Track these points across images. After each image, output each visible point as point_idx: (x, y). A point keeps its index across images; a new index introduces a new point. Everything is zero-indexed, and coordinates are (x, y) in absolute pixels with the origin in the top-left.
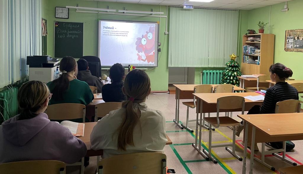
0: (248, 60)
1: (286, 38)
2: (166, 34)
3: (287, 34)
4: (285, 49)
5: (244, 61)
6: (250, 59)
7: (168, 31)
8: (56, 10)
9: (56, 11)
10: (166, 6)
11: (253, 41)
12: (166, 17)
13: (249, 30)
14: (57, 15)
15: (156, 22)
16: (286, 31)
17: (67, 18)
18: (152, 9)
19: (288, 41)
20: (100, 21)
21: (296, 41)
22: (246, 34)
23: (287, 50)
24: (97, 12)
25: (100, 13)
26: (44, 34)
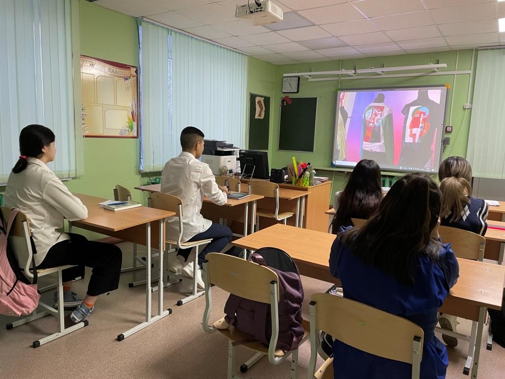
2: (465, 109)
7: (472, 103)
9: (284, 83)
10: (472, 50)
12: (471, 72)
14: (284, 88)
15: (443, 86)
17: (296, 91)
18: (438, 61)
20: (339, 92)
24: (337, 78)
25: (342, 78)
26: (260, 115)
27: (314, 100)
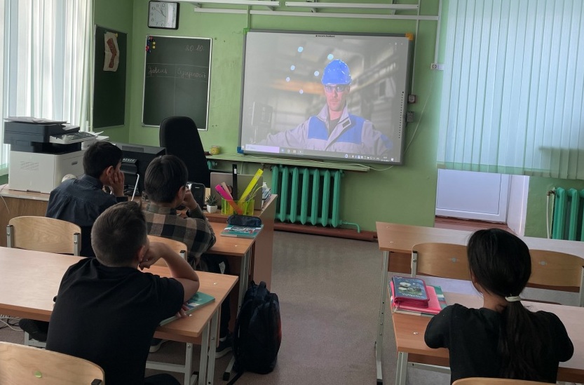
2: (432, 71)
8: (151, 9)
9: (151, 11)
12: (438, 18)
14: (153, 19)
15: (403, 35)
17: (174, 27)
24: (245, 12)
25: (252, 12)
26: (111, 65)
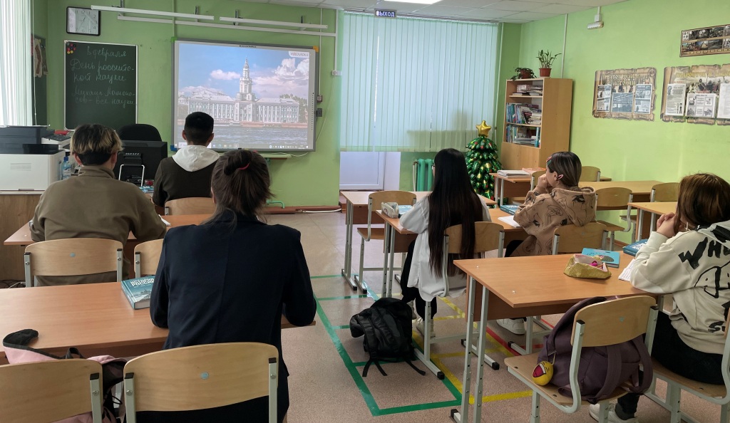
0: (516, 135)
1: (597, 88)
3: (598, 80)
4: (594, 112)
5: (507, 137)
6: (521, 134)
7: (339, 69)
8: (69, 15)
9: (70, 17)
10: (335, 10)
11: (528, 94)
12: (336, 35)
13: (519, 69)
14: (72, 26)
15: (311, 48)
16: (596, 73)
17: (97, 33)
18: (302, 18)
19: (599, 95)
20: (176, 42)
21: (617, 95)
22: (514, 78)
23: (597, 114)
24: (171, 22)
25: (177, 22)
27: (131, 51)
